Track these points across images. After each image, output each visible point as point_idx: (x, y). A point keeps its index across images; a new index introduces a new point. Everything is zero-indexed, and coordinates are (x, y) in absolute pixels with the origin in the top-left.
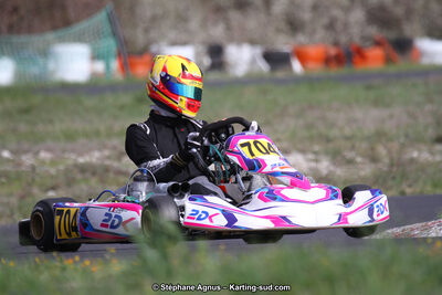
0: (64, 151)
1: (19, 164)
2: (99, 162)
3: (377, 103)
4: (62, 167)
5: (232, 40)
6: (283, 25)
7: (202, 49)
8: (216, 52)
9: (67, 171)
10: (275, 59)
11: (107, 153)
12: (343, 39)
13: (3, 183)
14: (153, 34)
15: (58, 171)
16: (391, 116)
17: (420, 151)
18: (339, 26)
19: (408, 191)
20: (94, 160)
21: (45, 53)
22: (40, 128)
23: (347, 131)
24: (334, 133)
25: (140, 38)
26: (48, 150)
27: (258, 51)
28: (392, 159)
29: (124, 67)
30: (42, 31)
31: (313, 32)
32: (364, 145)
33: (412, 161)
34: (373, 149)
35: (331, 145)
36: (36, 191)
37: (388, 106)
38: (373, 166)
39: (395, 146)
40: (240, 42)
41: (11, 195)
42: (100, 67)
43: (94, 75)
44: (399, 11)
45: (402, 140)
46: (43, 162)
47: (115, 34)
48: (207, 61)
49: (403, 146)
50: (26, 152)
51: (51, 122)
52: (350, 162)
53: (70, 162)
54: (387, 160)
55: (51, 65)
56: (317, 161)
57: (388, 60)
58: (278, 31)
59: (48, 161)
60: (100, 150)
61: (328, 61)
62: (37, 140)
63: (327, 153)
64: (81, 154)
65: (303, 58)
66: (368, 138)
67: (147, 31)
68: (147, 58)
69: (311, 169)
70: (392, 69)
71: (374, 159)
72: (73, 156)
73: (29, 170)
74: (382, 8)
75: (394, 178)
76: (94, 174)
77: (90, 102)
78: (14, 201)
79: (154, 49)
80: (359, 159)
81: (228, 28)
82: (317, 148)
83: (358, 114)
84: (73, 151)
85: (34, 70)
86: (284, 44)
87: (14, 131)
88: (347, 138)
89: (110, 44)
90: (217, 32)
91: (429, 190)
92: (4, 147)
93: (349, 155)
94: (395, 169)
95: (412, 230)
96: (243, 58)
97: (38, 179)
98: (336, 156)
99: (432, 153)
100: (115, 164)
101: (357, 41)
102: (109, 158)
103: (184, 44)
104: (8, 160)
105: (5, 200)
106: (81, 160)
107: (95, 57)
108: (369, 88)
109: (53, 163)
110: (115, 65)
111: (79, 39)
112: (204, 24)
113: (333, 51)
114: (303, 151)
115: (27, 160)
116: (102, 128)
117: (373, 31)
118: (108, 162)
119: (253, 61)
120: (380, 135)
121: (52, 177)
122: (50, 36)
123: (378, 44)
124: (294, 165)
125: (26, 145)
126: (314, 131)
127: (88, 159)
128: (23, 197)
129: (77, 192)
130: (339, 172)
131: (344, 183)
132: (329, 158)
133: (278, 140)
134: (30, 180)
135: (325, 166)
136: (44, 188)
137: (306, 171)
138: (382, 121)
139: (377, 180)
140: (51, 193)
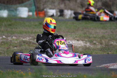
0: (19, 37)
1: (8, 40)
2: (28, 40)
3: (103, 28)
4: (18, 41)
5: (66, 9)
6: (80, 5)
7: (58, 10)
8: (61, 12)
9: (20, 42)
11: (31, 38)
13: (3, 45)
14: (45, 6)
15: (18, 42)
16: (107, 32)
17: (114, 42)
19: (110, 53)
20: (27, 39)
21: (16, 10)
22: (14, 30)
23: (95, 36)
24: (91, 36)
25: (42, 7)
26: (15, 36)
27: (73, 12)
28: (106, 44)
29: (37, 14)
30: (15, 4)
32: (99, 40)
33: (111, 44)
34: (101, 41)
35: (90, 39)
36: (11, 47)
37: (106, 29)
38: (101, 45)
39: (107, 40)
40: (68, 9)
41: (5, 48)
42: (31, 14)
43: (29, 16)
44: (111, 3)
45: (109, 39)
46: (14, 40)
47: (35, 5)
48: (59, 14)
49: (109, 40)
50: (9, 36)
51: (17, 28)
52: (95, 44)
53: (21, 40)
54: (104, 44)
55: (18, 13)
56: (86, 43)
58: (78, 7)
59: (15, 39)
60: (29, 37)
62: (13, 33)
64: (24, 38)
66: (100, 38)
67: (43, 5)
68: (43, 12)
69: (85, 45)
71: (101, 44)
72: (22, 38)
73: (10, 41)
74: (106, 2)
75: (106, 49)
76: (27, 43)
78: (5, 49)
79: (45, 10)
80: (97, 43)
81: (65, 5)
82: (86, 40)
83: (98, 31)
84: (22, 37)
85: (13, 14)
87: (7, 30)
89: (33, 8)
90: (62, 6)
91: (115, 53)
92: (4, 35)
93: (94, 42)
94: (106, 46)
95: (109, 65)
96: (69, 13)
97: (12, 44)
98: (91, 42)
99: (116, 43)
100: (33, 41)
102: (31, 39)
103: (53, 9)
104: (4, 38)
105: (3, 49)
106: (24, 39)
107: (29, 11)
108: (101, 24)
110: (35, 13)
111: (25, 6)
112: (59, 4)
114: (83, 40)
115: (10, 39)
118: (31, 40)
119: (71, 15)
120: (103, 37)
121: (16, 43)
122: (18, 5)
124: (80, 44)
125: (9, 35)
126: (86, 35)
127: (25, 39)
128: (8, 49)
129: (22, 48)
130: (92, 46)
131: (93, 50)
132: (89, 42)
133: (76, 37)
134: (10, 44)
135: (88, 44)
136: (14, 46)
137: (83, 46)
138: (104, 33)
139: (102, 49)
140: (15, 48)
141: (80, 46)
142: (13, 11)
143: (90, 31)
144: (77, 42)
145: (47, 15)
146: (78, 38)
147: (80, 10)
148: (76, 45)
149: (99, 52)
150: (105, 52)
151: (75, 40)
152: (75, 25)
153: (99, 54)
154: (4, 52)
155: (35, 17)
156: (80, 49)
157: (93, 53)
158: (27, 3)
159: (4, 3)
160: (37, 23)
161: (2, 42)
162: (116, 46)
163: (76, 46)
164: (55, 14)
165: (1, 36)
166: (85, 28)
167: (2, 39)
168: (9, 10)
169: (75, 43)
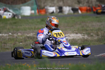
0: (24, 33)
1: (13, 36)
2: (32, 36)
3: (98, 21)
4: (23, 37)
5: (64, 6)
6: (77, 2)
7: (57, 7)
8: (61, 9)
9: (25, 38)
10: (75, 10)
11: (34, 34)
12: (91, 5)
13: (9, 41)
14: (45, 4)
15: (23, 38)
16: (102, 24)
18: (90, 2)
20: (31, 35)
21: (20, 9)
22: (19, 27)
23: (91, 28)
24: (88, 29)
25: (43, 5)
26: (20, 33)
27: (70, 8)
28: (102, 35)
29: (38, 12)
30: (19, 4)
31: (84, 3)
32: (95, 32)
34: (97, 33)
35: (87, 32)
36: (17, 43)
37: (101, 22)
38: (97, 37)
39: (103, 32)
40: (66, 6)
41: (11, 44)
42: (33, 12)
43: (31, 14)
45: (104, 30)
46: (19, 36)
47: (36, 4)
48: (58, 10)
50: (15, 33)
51: (21, 26)
52: (92, 36)
53: (25, 36)
54: (101, 36)
55: (21, 11)
56: (84, 36)
58: (75, 3)
59: (20, 36)
60: (32, 33)
61: (87, 10)
62: (18, 30)
63: (86, 34)
64: (28, 34)
65: (81, 10)
66: (96, 30)
67: (44, 3)
68: (44, 10)
69: (83, 38)
71: (98, 35)
72: (26, 34)
73: (16, 37)
75: (102, 40)
76: (31, 39)
77: (30, 21)
78: (12, 45)
79: (46, 8)
80: (94, 35)
81: (63, 3)
83: (94, 24)
84: (26, 33)
86: (77, 7)
87: (12, 28)
88: (91, 30)
89: (35, 6)
90: (61, 4)
92: (10, 32)
93: (92, 34)
94: (103, 37)
96: (67, 10)
97: (18, 40)
98: (89, 34)
101: (94, 6)
102: (34, 35)
103: (53, 6)
104: (11, 35)
105: (10, 45)
106: (28, 35)
107: (32, 9)
108: (97, 17)
109: (21, 36)
110: (37, 11)
111: (28, 5)
112: (58, 2)
113: (88, 8)
114: (81, 33)
115: (15, 35)
116: (33, 27)
117: (98, 3)
118: (34, 36)
119: (69, 11)
120: (99, 29)
121: (21, 39)
122: (21, 5)
123: (99, 6)
124: (78, 37)
125: (15, 31)
127: (30, 35)
128: (14, 44)
129: (27, 43)
130: (89, 38)
131: (90, 41)
132: (87, 35)
133: (75, 30)
134: (16, 40)
135: (86, 37)
136: (19, 42)
137: (81, 38)
138: (100, 26)
139: (99, 40)
140: (21, 43)
141: (79, 38)
142: (17, 10)
143: (87, 24)
144: (76, 35)
145: (48, 12)
146: (76, 32)
147: (77, 6)
148: (75, 38)
149: (96, 43)
150: (102, 42)
151: (74, 33)
152: (73, 19)
153: (96, 45)
154: (11, 47)
155: (37, 14)
156: (78, 41)
157: (91, 44)
158: (29, 2)
159: (9, 4)
160: (39, 20)
161: (9, 39)
164: (55, 11)
165: (8, 33)
166: (83, 22)
167: (8, 36)
168: (14, 10)
169: (74, 36)
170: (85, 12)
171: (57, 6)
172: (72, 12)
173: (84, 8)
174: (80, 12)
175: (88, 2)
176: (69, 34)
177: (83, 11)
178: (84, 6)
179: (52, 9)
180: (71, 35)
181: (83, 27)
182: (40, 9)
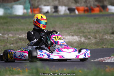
0: (16, 34)
1: (4, 37)
2: (25, 37)
3: (97, 23)
4: (15, 38)
5: (60, 5)
6: (74, 1)
7: (52, 7)
8: (56, 8)
9: (16, 39)
10: (71, 10)
12: (89, 5)
14: (39, 3)
15: (14, 39)
16: (100, 26)
17: (107, 36)
18: (88, 2)
19: (104, 47)
20: (23, 37)
21: (12, 8)
22: (10, 27)
23: (89, 31)
24: (86, 31)
25: (36, 4)
26: (11, 34)
27: (67, 8)
28: (100, 38)
29: (32, 11)
30: (11, 2)
31: (81, 3)
32: (93, 34)
33: (105, 38)
34: (95, 35)
35: (84, 34)
36: (8, 44)
37: (99, 24)
38: (95, 40)
39: (101, 35)
40: (62, 5)
41: (1, 45)
45: (103, 33)
46: (10, 37)
47: (30, 3)
48: (53, 10)
50: (6, 34)
51: (12, 26)
52: (89, 38)
53: (17, 37)
54: (99, 39)
55: (13, 10)
56: (81, 38)
57: (100, 11)
58: (72, 3)
59: (11, 37)
60: (25, 34)
61: (85, 11)
62: (9, 31)
64: (20, 35)
65: (78, 10)
66: (94, 32)
67: (38, 2)
68: (38, 9)
69: (79, 40)
70: (101, 13)
71: (96, 38)
72: (18, 35)
73: (7, 39)
75: (100, 43)
76: (23, 40)
77: (23, 21)
78: (2, 47)
79: (40, 7)
80: (92, 38)
81: (59, 2)
82: (81, 35)
84: (18, 34)
85: (9, 11)
87: (3, 28)
88: (89, 32)
89: (28, 5)
90: (56, 3)
91: (109, 47)
92: (0, 33)
93: (89, 37)
94: (101, 41)
95: (104, 59)
96: (63, 10)
97: (8, 41)
98: (86, 37)
99: (110, 37)
101: (92, 5)
103: (48, 6)
104: (1, 36)
106: (20, 37)
107: (24, 9)
108: (95, 19)
109: (13, 37)
111: (21, 4)
113: (86, 8)
114: (77, 36)
115: (6, 36)
117: (96, 3)
119: (65, 11)
120: (97, 32)
121: (12, 41)
122: (13, 3)
123: (98, 6)
124: (75, 39)
125: (6, 32)
126: (80, 30)
128: (4, 46)
129: (19, 45)
130: (86, 41)
131: (87, 44)
132: (84, 37)
133: (71, 32)
134: (6, 42)
135: (83, 39)
136: (10, 44)
137: (78, 41)
138: (98, 28)
139: (96, 44)
140: (12, 45)
141: (75, 41)
142: (8, 9)
143: (85, 26)
144: (72, 37)
145: (42, 12)
146: (73, 34)
147: (74, 6)
148: (71, 40)
149: (94, 46)
150: (100, 46)
151: (70, 35)
152: (69, 20)
153: (94, 48)
154: (1, 49)
155: (31, 14)
156: (75, 44)
162: (110, 40)
163: (71, 42)
164: (49, 11)
166: (80, 23)
168: (5, 9)
169: (70, 39)
170: (82, 13)
171: (52, 5)
172: (68, 12)
173: (81, 8)
174: (77, 12)
175: (86, 2)
176: (64, 36)
177: (80, 12)
178: (82, 6)
179: (47, 9)
180: (67, 38)
181: (79, 29)
182: (34, 8)
